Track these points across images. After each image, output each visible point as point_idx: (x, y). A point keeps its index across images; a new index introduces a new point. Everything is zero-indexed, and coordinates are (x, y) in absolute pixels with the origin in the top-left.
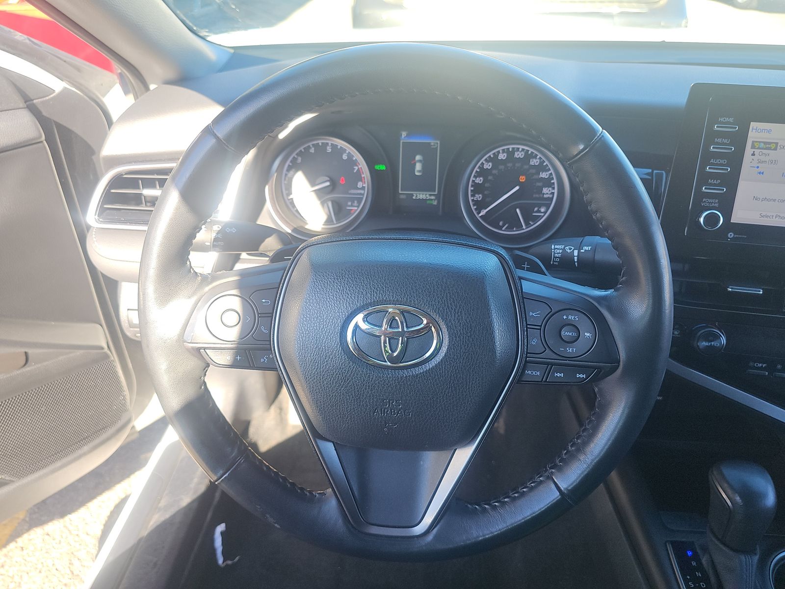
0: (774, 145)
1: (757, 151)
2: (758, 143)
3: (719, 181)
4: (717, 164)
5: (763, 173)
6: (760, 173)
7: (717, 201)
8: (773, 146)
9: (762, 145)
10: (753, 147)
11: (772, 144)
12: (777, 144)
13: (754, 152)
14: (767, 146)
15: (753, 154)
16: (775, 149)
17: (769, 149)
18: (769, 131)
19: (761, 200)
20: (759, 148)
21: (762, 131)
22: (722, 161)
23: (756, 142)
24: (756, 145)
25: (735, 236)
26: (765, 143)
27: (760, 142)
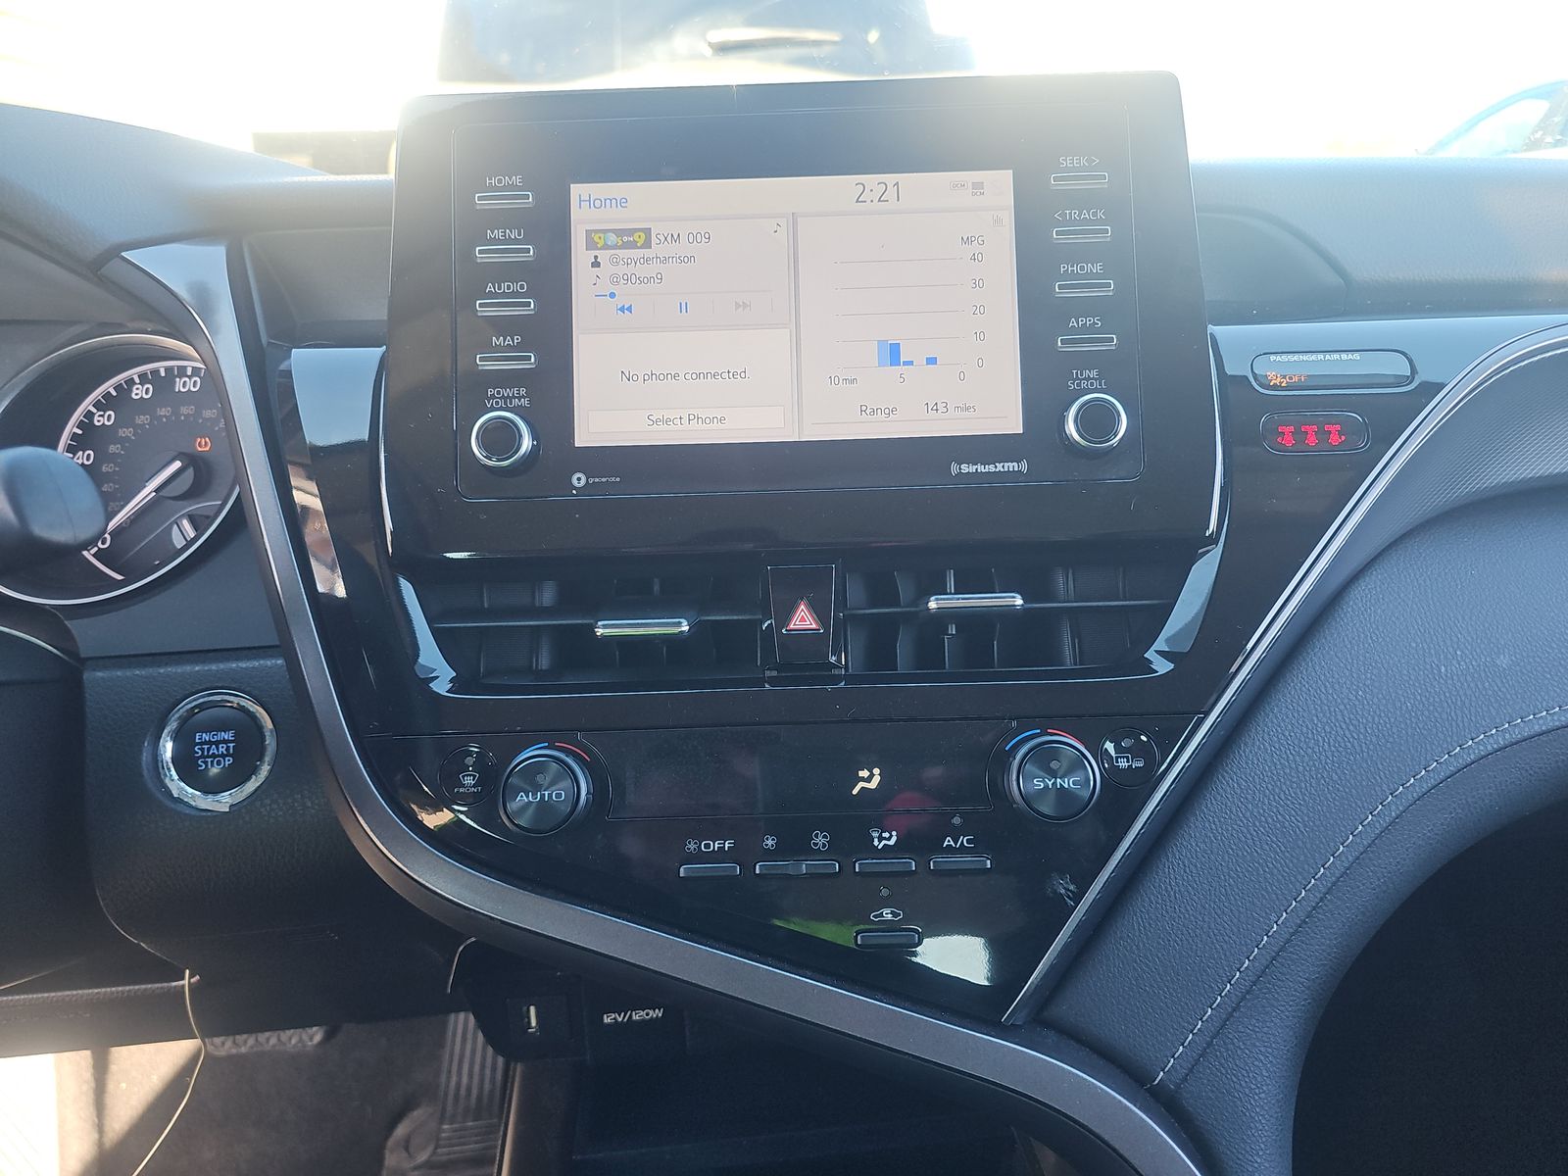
0: (643, 235)
1: (603, 256)
2: (602, 236)
3: (517, 339)
4: (504, 295)
5: (630, 309)
6: (622, 309)
7: (523, 391)
8: (640, 239)
9: (612, 239)
10: (591, 245)
11: (636, 235)
12: (648, 231)
13: (596, 257)
14: (625, 239)
15: (596, 264)
16: (647, 244)
17: (633, 245)
18: (622, 202)
19: (641, 379)
20: (606, 247)
21: (603, 203)
22: (515, 287)
23: (597, 231)
24: (596, 239)
25: (591, 481)
26: (619, 233)
27: (605, 231)
